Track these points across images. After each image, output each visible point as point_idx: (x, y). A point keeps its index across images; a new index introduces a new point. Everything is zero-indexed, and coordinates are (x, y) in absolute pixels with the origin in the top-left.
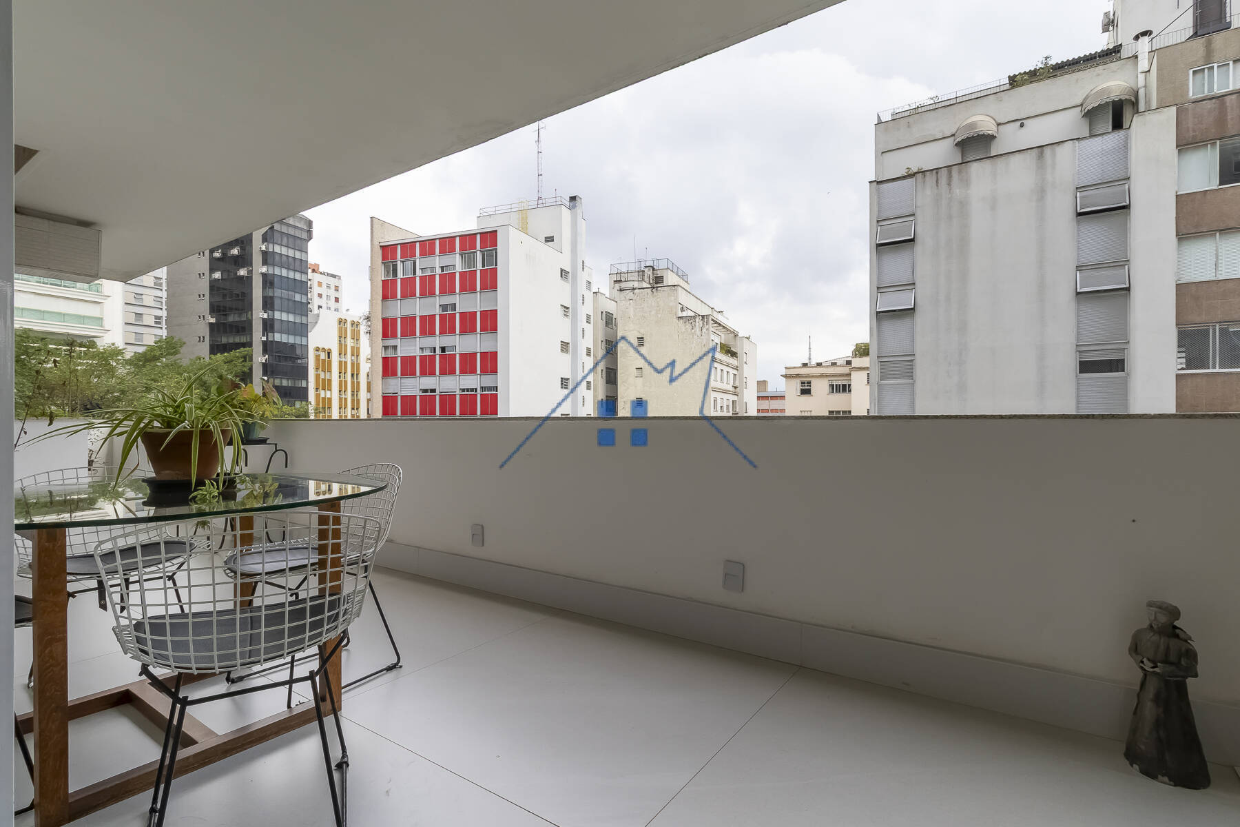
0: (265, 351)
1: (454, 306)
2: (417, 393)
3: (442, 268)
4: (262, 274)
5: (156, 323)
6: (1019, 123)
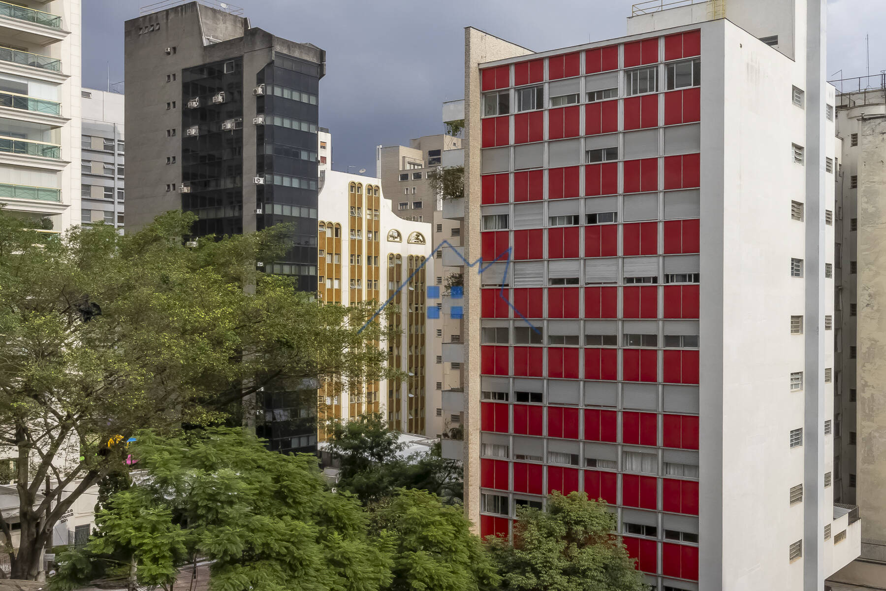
1: (612, 153)
2: (545, 284)
3: (591, 96)
4: (257, 125)
5: (106, 196)
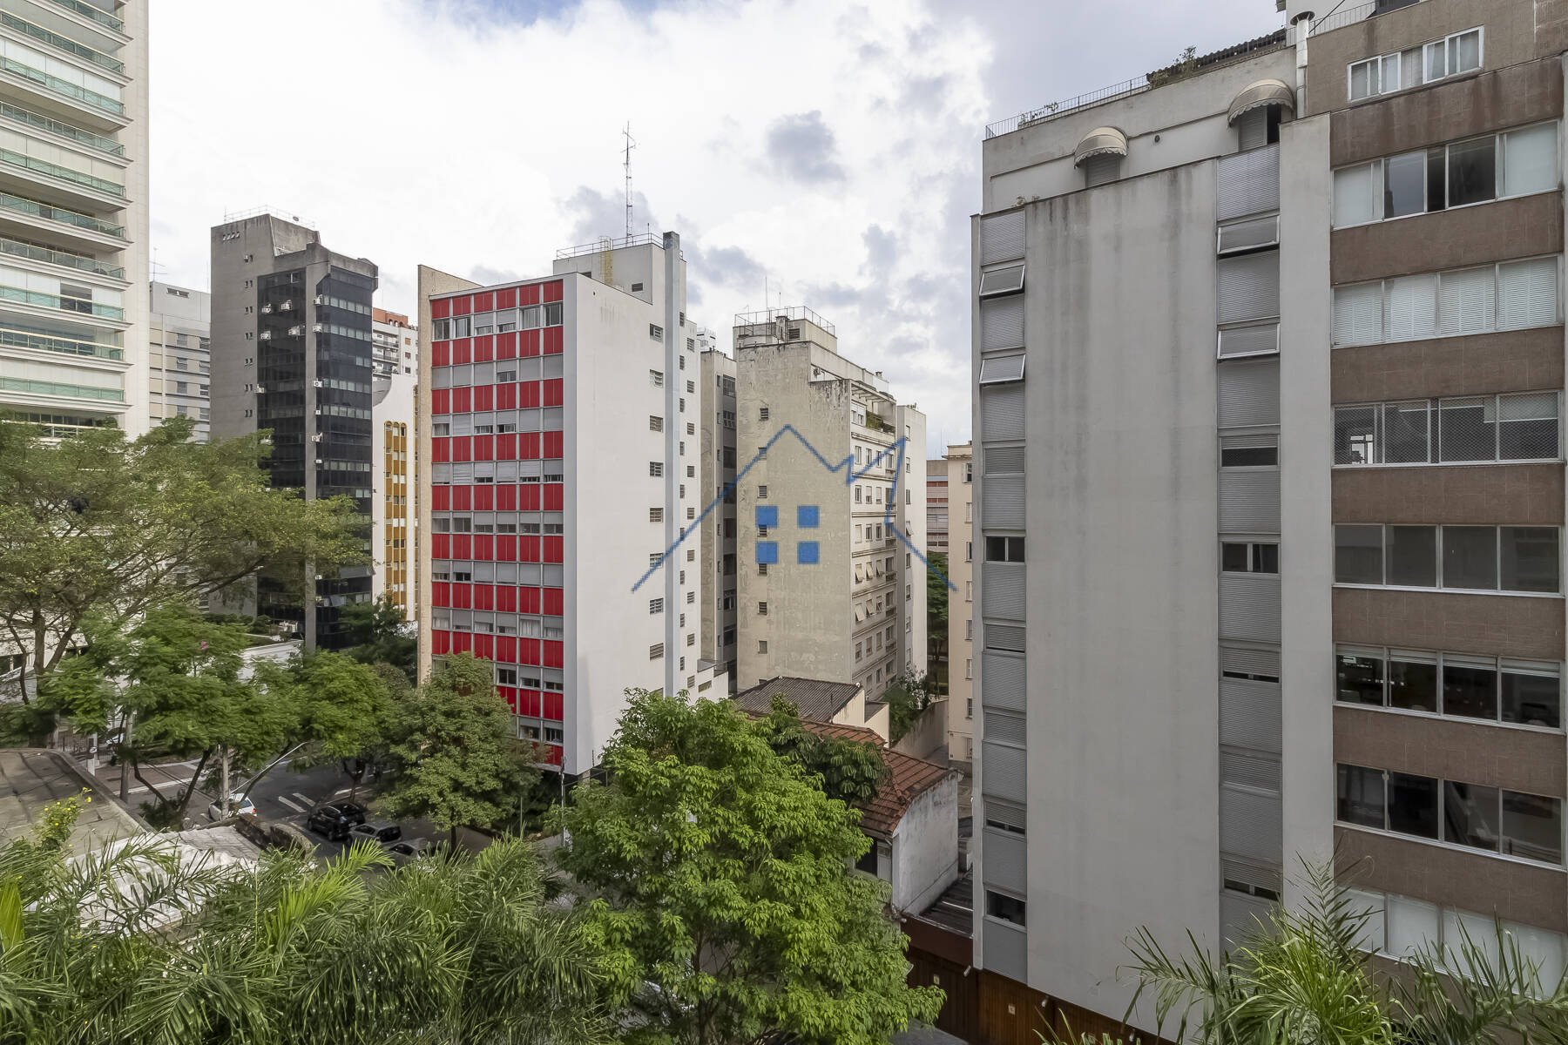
0: (319, 429)
1: (513, 375)
2: (472, 482)
3: (501, 327)
4: (317, 333)
5: (202, 393)
6: (1153, 137)
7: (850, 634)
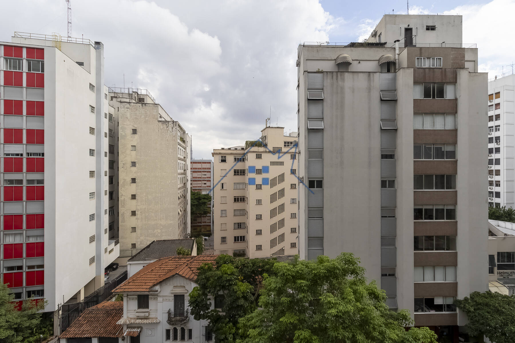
6: (358, 61)
7: (177, 220)
